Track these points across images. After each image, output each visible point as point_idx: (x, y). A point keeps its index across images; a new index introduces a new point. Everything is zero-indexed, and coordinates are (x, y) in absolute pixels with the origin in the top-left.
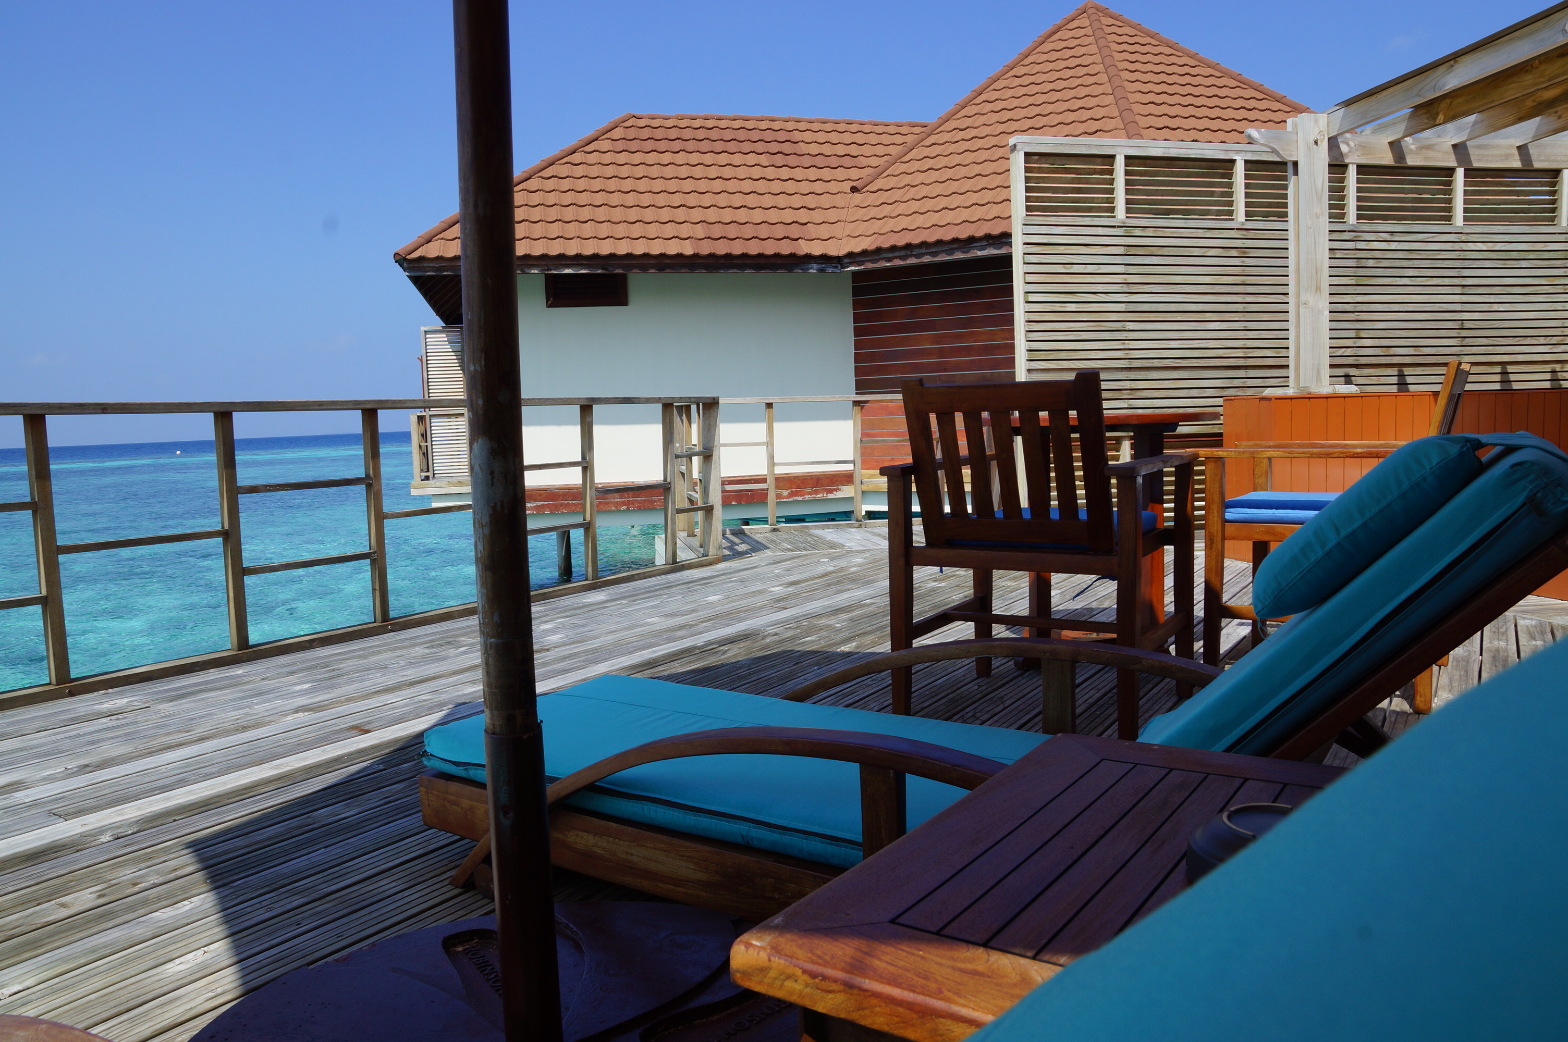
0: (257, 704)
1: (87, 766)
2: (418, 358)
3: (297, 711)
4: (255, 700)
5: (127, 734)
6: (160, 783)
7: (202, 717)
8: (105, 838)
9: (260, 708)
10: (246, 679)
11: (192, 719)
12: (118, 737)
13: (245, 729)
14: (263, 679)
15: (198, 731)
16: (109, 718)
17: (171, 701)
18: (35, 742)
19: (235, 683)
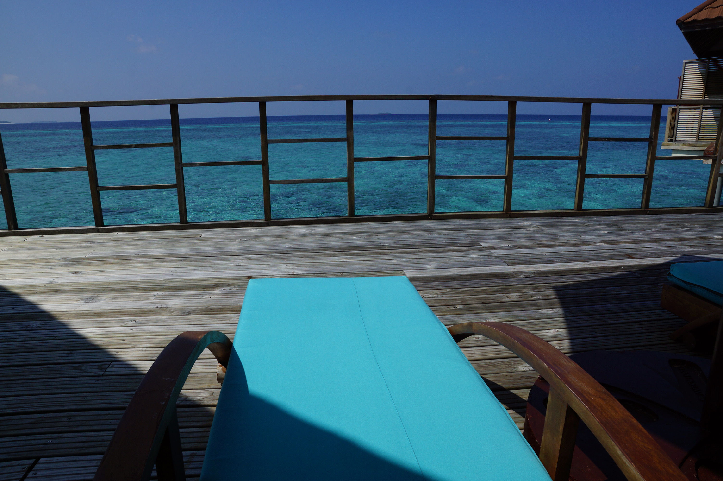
0: (584, 235)
1: (516, 246)
2: (678, 77)
3: (601, 242)
4: (583, 234)
5: (530, 237)
6: (543, 260)
7: (561, 236)
8: (522, 276)
9: (585, 238)
10: (579, 224)
11: (556, 236)
12: (527, 237)
13: (578, 245)
14: (587, 225)
15: (558, 242)
16: (524, 229)
17: (548, 227)
18: (498, 233)
19: (574, 225)
